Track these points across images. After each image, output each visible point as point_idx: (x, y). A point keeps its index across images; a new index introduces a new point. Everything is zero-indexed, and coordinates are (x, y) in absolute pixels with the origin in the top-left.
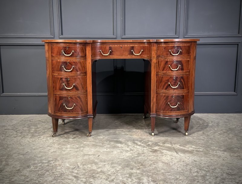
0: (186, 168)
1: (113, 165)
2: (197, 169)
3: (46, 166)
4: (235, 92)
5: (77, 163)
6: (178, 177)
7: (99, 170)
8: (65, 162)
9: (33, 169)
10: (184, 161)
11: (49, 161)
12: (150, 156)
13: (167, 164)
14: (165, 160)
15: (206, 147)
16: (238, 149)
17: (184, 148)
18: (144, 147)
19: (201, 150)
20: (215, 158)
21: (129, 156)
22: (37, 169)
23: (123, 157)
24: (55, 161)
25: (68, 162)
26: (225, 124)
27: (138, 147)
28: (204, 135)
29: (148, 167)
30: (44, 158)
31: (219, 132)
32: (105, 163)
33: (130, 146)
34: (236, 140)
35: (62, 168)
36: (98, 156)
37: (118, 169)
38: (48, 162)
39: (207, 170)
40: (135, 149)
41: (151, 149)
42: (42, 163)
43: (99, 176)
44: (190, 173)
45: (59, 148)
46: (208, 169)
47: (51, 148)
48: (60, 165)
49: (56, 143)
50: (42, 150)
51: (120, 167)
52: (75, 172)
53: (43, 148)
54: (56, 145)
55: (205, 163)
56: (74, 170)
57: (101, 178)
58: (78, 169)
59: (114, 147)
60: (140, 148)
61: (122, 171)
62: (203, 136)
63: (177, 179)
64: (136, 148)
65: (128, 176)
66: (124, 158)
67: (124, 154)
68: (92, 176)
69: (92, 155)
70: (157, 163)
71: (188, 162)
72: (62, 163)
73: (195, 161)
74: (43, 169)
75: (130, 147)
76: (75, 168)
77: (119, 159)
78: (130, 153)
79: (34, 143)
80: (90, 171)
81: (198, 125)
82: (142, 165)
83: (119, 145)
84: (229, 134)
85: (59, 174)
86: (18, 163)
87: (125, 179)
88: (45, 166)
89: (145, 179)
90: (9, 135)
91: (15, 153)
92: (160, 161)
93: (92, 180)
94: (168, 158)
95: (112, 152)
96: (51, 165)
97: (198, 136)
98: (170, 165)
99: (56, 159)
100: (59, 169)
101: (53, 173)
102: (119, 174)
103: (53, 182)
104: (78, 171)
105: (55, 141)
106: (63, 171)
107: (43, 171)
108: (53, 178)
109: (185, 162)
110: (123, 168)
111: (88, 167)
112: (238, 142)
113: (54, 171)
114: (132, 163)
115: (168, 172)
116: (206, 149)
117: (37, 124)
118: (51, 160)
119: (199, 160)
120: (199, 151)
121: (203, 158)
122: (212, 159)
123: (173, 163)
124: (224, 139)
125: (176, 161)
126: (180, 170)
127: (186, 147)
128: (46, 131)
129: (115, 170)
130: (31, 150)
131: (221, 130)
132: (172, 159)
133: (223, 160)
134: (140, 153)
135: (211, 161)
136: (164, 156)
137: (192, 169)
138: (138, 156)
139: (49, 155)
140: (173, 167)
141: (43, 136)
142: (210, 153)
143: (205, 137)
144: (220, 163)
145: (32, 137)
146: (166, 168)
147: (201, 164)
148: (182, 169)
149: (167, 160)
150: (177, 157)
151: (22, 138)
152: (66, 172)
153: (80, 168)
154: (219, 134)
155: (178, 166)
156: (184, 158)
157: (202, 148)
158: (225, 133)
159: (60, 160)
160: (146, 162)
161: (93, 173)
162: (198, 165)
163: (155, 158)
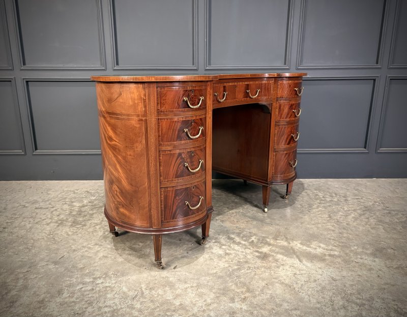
0: (323, 298)
1: (199, 290)
2: (342, 298)
3: (89, 290)
4: (365, 148)
5: (140, 283)
7: (177, 303)
8: (121, 282)
9: (66, 298)
10: (315, 281)
11: (95, 279)
12: (258, 268)
13: (290, 287)
14: (285, 277)
15: (343, 246)
16: (392, 251)
17: (308, 249)
18: (245, 249)
19: (336, 253)
20: (365, 273)
21: (224, 269)
22: (74, 299)
23: (215, 271)
24: (105, 278)
25: (126, 282)
26: (357, 199)
27: (236, 247)
28: (331, 220)
29: (259, 295)
30: (87, 271)
32: (187, 286)
33: (223, 245)
34: (384, 231)
35: (116, 296)
36: (174, 268)
37: (209, 301)
38: (93, 282)
39: (358, 301)
40: (232, 252)
41: (257, 251)
42: (84, 284)
44: (334, 310)
46: (360, 299)
47: (99, 249)
48: (112, 289)
49: (108, 237)
50: (86, 254)
51: (212, 295)
52: (136, 306)
53: (87, 247)
54: (108, 242)
55: (352, 285)
56: (135, 302)
58: (141, 300)
60: (241, 250)
61: (215, 305)
62: (331, 223)
64: (234, 250)
66: (216, 273)
67: (215, 263)
70: (272, 284)
71: (323, 281)
72: (116, 282)
73: (333, 279)
74: (83, 300)
75: (224, 247)
76: (136, 296)
77: (209, 274)
78: (224, 260)
80: (162, 304)
81: (318, 201)
82: (248, 290)
84: (368, 218)
85: (109, 312)
86: (44, 283)
88: (87, 291)
90: (39, 220)
91: (42, 260)
92: (277, 281)
94: (288, 273)
95: (197, 257)
96: (98, 289)
97: (324, 223)
98: (294, 288)
100: (110, 299)
101: (100, 308)
104: (141, 304)
106: (116, 305)
107: (83, 305)
109: (317, 282)
110: (217, 297)
111: (158, 295)
112: (389, 236)
113: (101, 305)
114: (231, 284)
115: (296, 309)
116: (343, 251)
117: (83, 197)
118: (99, 277)
119: (339, 278)
120: (334, 255)
121: (344, 273)
122: (360, 274)
123: (300, 286)
124: (364, 228)
125: (303, 279)
126: (315, 301)
127: (312, 246)
128: (94, 211)
129: (205, 303)
130: (68, 253)
131: (355, 210)
132: (296, 276)
133: (379, 276)
134: (241, 260)
135: (360, 279)
136: (281, 268)
137: (333, 298)
138: (239, 269)
139: (96, 264)
140: (301, 294)
141: (90, 222)
142: (352, 259)
143: (335, 224)
144: (375, 284)
145: (74, 225)
146: (289, 296)
147: (345, 286)
148: (317, 299)
149: (288, 277)
150: (302, 269)
151: (58, 226)
152: (121, 308)
153: (145, 298)
154: (353, 217)
155: (309, 293)
156: (314, 272)
157: (337, 249)
158: (362, 217)
159: (113, 276)
160: (254, 282)
161: (168, 310)
162: (341, 289)
163: (267, 274)
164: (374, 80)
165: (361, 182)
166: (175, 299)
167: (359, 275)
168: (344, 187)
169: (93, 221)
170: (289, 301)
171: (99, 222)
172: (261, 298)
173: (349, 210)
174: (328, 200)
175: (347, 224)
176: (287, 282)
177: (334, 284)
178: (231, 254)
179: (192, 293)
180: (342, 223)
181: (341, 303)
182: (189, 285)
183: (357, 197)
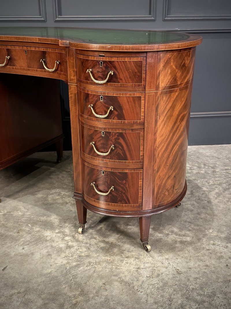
0: (162, 296)
1: (26, 297)
2: (182, 296)
10: (158, 275)
12: (99, 263)
13: (128, 285)
14: (126, 273)
15: (197, 230)
18: (91, 239)
19: (188, 239)
20: (213, 262)
21: (61, 267)
23: (50, 270)
26: (226, 169)
28: (192, 199)
29: (93, 298)
31: (217, 191)
33: (67, 236)
36: (3, 270)
39: (199, 298)
40: (75, 244)
41: (104, 242)
46: (201, 295)
51: (40, 303)
55: (197, 278)
59: (39, 240)
60: (85, 241)
66: (51, 273)
67: (53, 260)
70: (111, 283)
71: (167, 275)
73: (179, 273)
75: (67, 238)
77: (41, 275)
83: (48, 233)
92: (116, 278)
94: (132, 267)
95: (33, 254)
98: (134, 287)
109: (160, 277)
110: (45, 304)
114: (64, 286)
116: (197, 236)
119: (185, 270)
120: (186, 241)
121: (192, 264)
122: (208, 264)
123: (140, 283)
124: (225, 206)
125: (145, 274)
126: (152, 301)
127: (164, 231)
131: (220, 184)
132: (139, 270)
133: (227, 265)
134: (83, 254)
135: (206, 271)
136: (125, 262)
137: (172, 296)
138: (77, 266)
140: (139, 293)
142: (204, 246)
143: (195, 203)
144: (221, 276)
146: (126, 297)
147: (189, 280)
148: (155, 299)
149: (130, 272)
150: (148, 261)
154: (217, 193)
155: (149, 291)
156: (159, 264)
157: (190, 234)
158: (226, 192)
160: (91, 282)
162: (184, 284)
163: (108, 270)
167: (207, 266)
168: (215, 155)
170: (124, 303)
172: (94, 301)
173: (214, 185)
174: (195, 172)
175: (208, 202)
176: (127, 279)
177: (177, 279)
178: (73, 247)
179: (18, 301)
180: (203, 200)
181: (180, 302)
182: (16, 291)
183: (227, 168)
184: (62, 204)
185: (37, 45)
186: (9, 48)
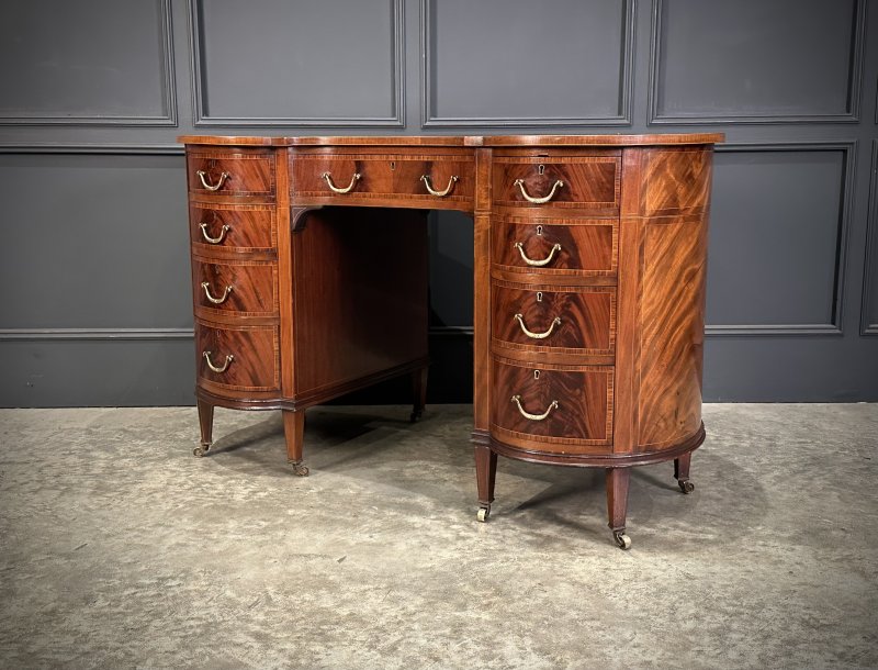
0: (656, 604)
1: (392, 594)
2: (696, 605)
3: (153, 597)
4: (833, 323)
5: (264, 585)
6: (627, 635)
7: (344, 612)
8: (220, 584)
9: (102, 608)
10: (648, 579)
11: (163, 579)
13: (590, 589)
14: (583, 574)
15: (730, 526)
16: (842, 533)
17: (648, 530)
18: (504, 529)
19: (710, 537)
20: (762, 567)
21: (451, 561)
22: (120, 609)
23: (430, 565)
24: (184, 578)
25: (231, 584)
26: (800, 443)
27: (484, 527)
28: (720, 483)
29: (519, 599)
30: (143, 568)
31: (776, 473)
32: (367, 587)
33: (454, 523)
34: (838, 501)
35: (211, 603)
36: (340, 561)
37: (411, 608)
38: (158, 584)
39: (730, 609)
40: (472, 535)
41: (531, 534)
42: (138, 587)
43: (343, 634)
44: (672, 620)
45: (196, 531)
46: (734, 606)
47: (166, 532)
48: (202, 595)
49: (186, 512)
50: (136, 541)
51: (420, 601)
52: (255, 618)
53: (138, 531)
54: (185, 520)
55: (727, 586)
56: (252, 613)
57: (352, 642)
58: (267, 609)
59: (399, 527)
60: (493, 532)
61: (425, 614)
62: (718, 486)
63: (625, 642)
65: (448, 631)
66: (432, 568)
67: (432, 553)
68: (320, 634)
69: (317, 556)
70: (552, 584)
71: (665, 579)
72: (210, 585)
73: (688, 577)
74: (140, 610)
75: (455, 527)
76: (256, 603)
77: (414, 569)
78: (453, 547)
79: (105, 513)
80: (311, 614)
82: (498, 592)
83: (416, 520)
84: (811, 479)
85: (198, 626)
86: (49, 587)
87: (437, 645)
88: (147, 597)
89: (508, 643)
90: (12, 484)
91: (37, 551)
92: (564, 579)
93: (318, 648)
94: (593, 568)
95: (391, 544)
96: (170, 594)
98: (599, 591)
99: (187, 572)
100: (199, 609)
101: (178, 622)
102: (416, 626)
103: (178, 657)
104: (266, 614)
105: (181, 506)
106: (212, 616)
107: (142, 617)
108: (178, 640)
109: (652, 581)
110: (430, 603)
111: (304, 601)
112: (846, 510)
113: (179, 616)
114: (462, 584)
115: (593, 619)
116: (728, 533)
117: (114, 442)
118: (171, 577)
119: (703, 575)
120: (705, 540)
121: (717, 568)
122: (751, 570)
123: (612, 586)
124: (793, 496)
125: (621, 576)
126: (637, 609)
127: (658, 525)
128: (147, 468)
129: (402, 612)
130: (94, 539)
131: (785, 464)
132: (608, 571)
133: (791, 573)
134: (492, 548)
135: (746, 578)
136: (578, 560)
137: (677, 605)
139: (162, 557)
140: (610, 598)
141: (138, 486)
142: (743, 547)
143: (726, 489)
144: (778, 585)
145: (99, 492)
146: (584, 602)
147: (710, 587)
148: (642, 606)
149: (590, 573)
150: (625, 561)
151: (62, 494)
152: (224, 621)
153: (275, 606)
154: (776, 477)
155: (629, 596)
156: (649, 566)
157: (715, 531)
158: (798, 476)
159: (202, 575)
160: (513, 581)
161: (323, 623)
162: (700, 592)
163: (544, 569)
164: (845, 151)
165: (825, 411)
166: (338, 606)
167: (748, 572)
168: (776, 419)
169: (145, 486)
170: (583, 608)
171: (161, 486)
172: (522, 604)
173: (771, 465)
174: (727, 444)
175: (756, 489)
176: (585, 581)
177: (687, 585)
178: (469, 538)
179: (377, 598)
180: (744, 486)
181: (692, 612)
182: (371, 587)
183: (802, 440)
184: (436, 482)
185: (417, 151)
186: (361, 158)
